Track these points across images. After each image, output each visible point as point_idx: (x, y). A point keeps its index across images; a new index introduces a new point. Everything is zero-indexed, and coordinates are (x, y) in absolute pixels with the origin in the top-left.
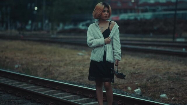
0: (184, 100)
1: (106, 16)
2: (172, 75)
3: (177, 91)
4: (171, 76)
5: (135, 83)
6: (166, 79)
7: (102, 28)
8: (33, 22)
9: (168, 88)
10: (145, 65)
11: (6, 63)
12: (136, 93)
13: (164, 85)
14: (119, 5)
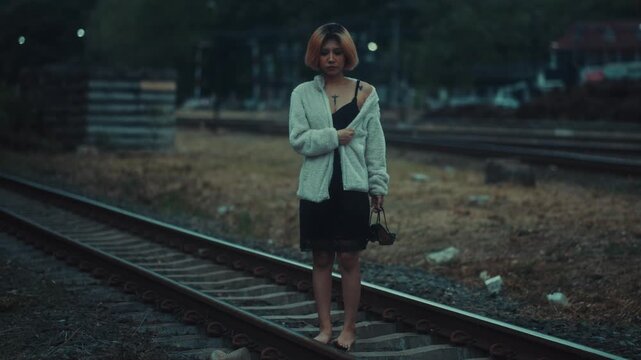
0: (610, 311)
2: (623, 239)
3: (607, 285)
4: (617, 241)
5: (511, 259)
6: (601, 250)
7: (335, 97)
9: (586, 277)
10: (576, 209)
11: (199, 199)
12: (489, 289)
13: (578, 268)
14: (610, 37)
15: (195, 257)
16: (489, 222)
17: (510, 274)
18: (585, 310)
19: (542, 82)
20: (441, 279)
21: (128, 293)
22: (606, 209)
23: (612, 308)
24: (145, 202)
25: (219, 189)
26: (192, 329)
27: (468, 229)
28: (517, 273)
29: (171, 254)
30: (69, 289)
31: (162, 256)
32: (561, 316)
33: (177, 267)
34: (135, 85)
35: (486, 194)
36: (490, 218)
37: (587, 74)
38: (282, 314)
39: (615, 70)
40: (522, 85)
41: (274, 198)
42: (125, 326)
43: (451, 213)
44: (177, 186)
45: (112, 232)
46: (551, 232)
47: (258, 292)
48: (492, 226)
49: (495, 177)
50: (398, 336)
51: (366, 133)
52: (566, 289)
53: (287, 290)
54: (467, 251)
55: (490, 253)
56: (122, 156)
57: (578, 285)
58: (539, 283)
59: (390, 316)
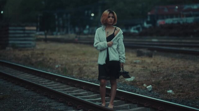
0: (187, 95)
1: (110, 21)
2: (186, 73)
3: (184, 87)
4: (184, 74)
5: (152, 80)
6: (180, 76)
7: (108, 32)
8: (90, 26)
9: (178, 85)
10: (168, 64)
11: (49, 63)
12: (148, 89)
13: (174, 82)
14: (166, 10)
15: (55, 81)
16: (143, 69)
17: (153, 84)
18: (179, 95)
19: (145, 25)
20: (132, 87)
21: (38, 93)
22: (177, 64)
23: (188, 94)
24: (32, 64)
25: (55, 60)
26: (62, 104)
27: (136, 71)
28: (155, 84)
29: (47, 81)
30: (19, 92)
31: (44, 81)
32: (173, 97)
33: (50, 84)
34: (23, 28)
35: (139, 60)
36: (142, 67)
37: (160, 22)
38: (88, 99)
39: (169, 21)
40: (139, 26)
41: (73, 62)
42: (41, 103)
43: (130, 66)
44: (41, 59)
45: (26, 74)
46: (163, 71)
47: (78, 92)
48: (144, 70)
49: (140, 54)
50: (127, 105)
51: (117, 43)
52: (172, 89)
53: (87, 91)
54: (137, 77)
55: (145, 78)
56: (20, 50)
57: (175, 88)
58: (163, 87)
59: (123, 99)
